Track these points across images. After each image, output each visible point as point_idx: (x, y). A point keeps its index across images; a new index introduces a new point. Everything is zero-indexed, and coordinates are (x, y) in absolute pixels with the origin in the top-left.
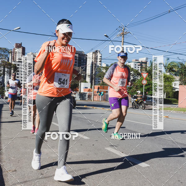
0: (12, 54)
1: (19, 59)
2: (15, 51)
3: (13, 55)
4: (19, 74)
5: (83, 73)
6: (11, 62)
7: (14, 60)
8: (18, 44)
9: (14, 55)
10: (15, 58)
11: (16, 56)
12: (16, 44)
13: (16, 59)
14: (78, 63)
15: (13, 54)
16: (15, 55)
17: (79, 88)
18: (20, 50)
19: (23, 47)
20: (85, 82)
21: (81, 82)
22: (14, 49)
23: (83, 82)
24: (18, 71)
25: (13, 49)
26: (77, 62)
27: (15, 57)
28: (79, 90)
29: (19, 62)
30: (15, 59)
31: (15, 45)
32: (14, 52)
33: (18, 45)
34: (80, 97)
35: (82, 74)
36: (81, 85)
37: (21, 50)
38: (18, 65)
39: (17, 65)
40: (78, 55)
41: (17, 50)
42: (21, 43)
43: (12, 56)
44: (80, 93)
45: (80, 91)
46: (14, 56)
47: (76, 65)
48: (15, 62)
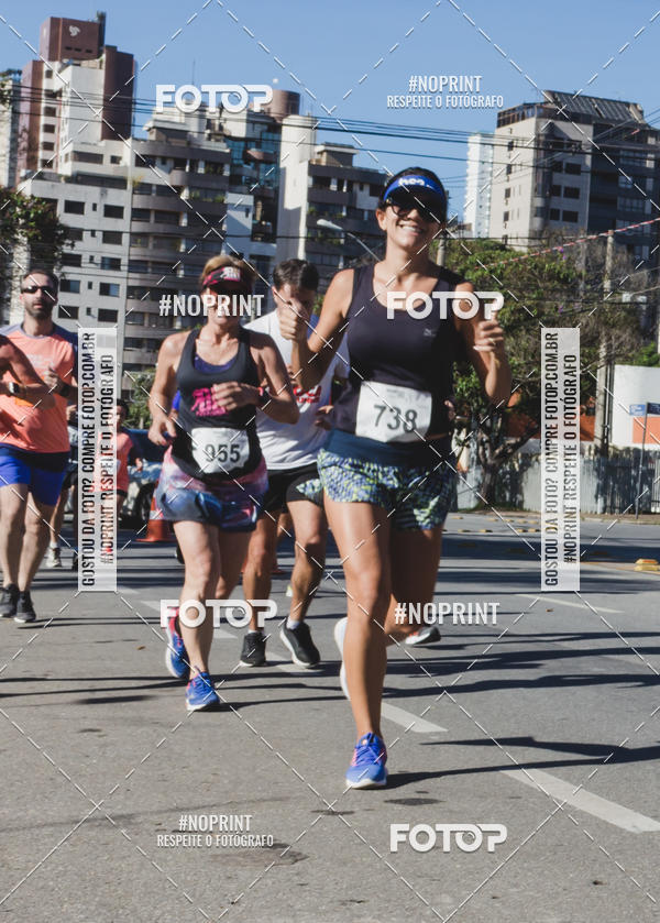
0: (16, 114)
1: (80, 156)
2: (46, 84)
3: (24, 121)
4: (83, 287)
5: (628, 286)
6: (12, 178)
7: (32, 161)
8: (68, 23)
9: (34, 114)
10: (49, 146)
11: (50, 129)
12: (55, 22)
13: (49, 156)
14: (592, 200)
15: (25, 107)
16: (43, 120)
17: (599, 414)
18: (92, 77)
19: (112, 49)
20: (650, 365)
21: (610, 362)
22: (37, 65)
23: (628, 360)
24: (75, 261)
25: (27, 71)
26: (586, 192)
27: (42, 137)
28: (598, 432)
29: (78, 179)
30: (41, 154)
31: (46, 32)
32: (36, 89)
33: (74, 31)
34: (602, 490)
35: (626, 297)
36: (610, 381)
37: (101, 75)
38: (75, 207)
39: (60, 208)
40: (590, 129)
41: (62, 78)
42: (102, 17)
43: (14, 131)
44: (603, 450)
45: (606, 436)
46: (32, 131)
47: (571, 217)
48: (41, 177)
